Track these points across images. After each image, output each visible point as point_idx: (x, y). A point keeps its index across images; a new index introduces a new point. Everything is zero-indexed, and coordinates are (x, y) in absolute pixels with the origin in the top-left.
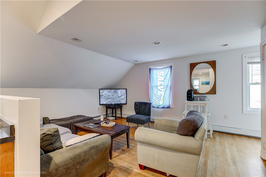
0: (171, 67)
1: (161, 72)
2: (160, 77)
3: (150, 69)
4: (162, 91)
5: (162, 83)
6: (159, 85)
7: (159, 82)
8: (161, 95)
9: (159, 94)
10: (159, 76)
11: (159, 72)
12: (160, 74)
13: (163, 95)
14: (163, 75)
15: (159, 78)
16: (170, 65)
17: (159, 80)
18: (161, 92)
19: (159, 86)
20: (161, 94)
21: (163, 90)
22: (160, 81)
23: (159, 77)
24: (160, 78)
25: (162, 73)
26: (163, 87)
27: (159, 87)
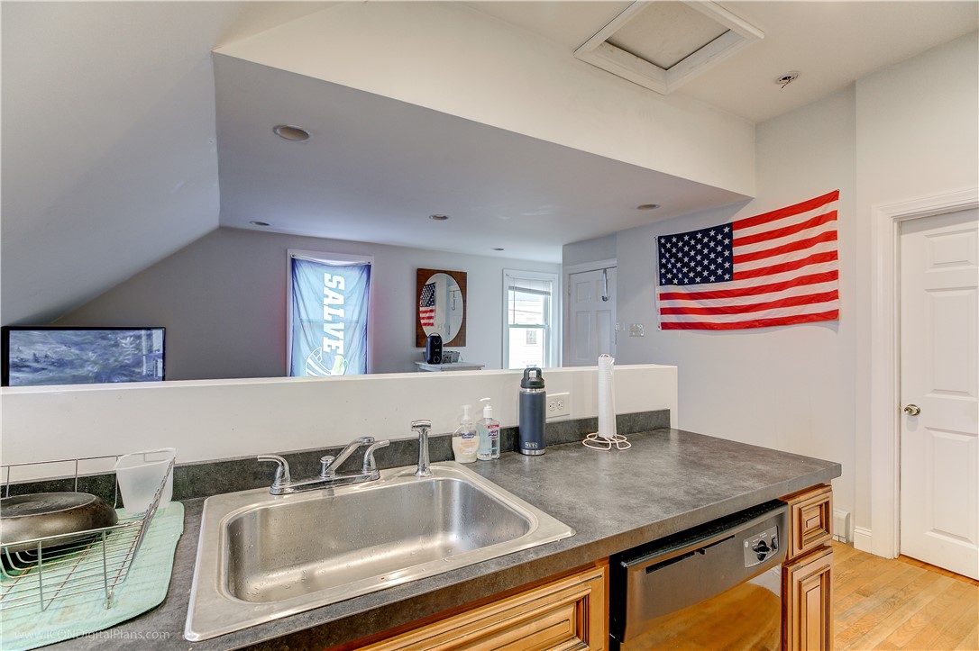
0: (368, 267)
1: (336, 278)
2: (331, 294)
3: (294, 261)
4: (338, 339)
5: (340, 313)
6: (330, 318)
7: (327, 310)
8: (334, 352)
9: (328, 350)
10: (330, 289)
11: (327, 276)
12: (334, 285)
13: (341, 351)
14: (342, 287)
15: (327, 296)
16: (364, 261)
17: (326, 301)
18: (334, 343)
19: (328, 322)
20: (334, 348)
21: (341, 335)
22: (330, 306)
23: (326, 291)
24: (331, 297)
25: (338, 283)
26: (341, 326)
27: (328, 328)
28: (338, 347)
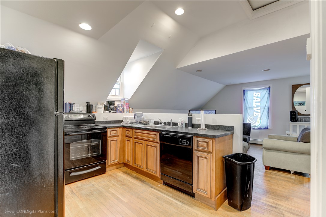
0: (269, 88)
1: (257, 93)
2: (256, 98)
3: (244, 90)
5: (259, 104)
6: (255, 106)
7: (254, 103)
8: (257, 116)
9: (255, 116)
10: (255, 97)
11: (255, 93)
12: (256, 96)
13: (260, 116)
14: (259, 96)
15: (255, 99)
16: (268, 86)
17: (254, 101)
18: (257, 114)
19: (255, 107)
20: (257, 115)
21: (259, 111)
22: (255, 102)
23: (254, 98)
25: (258, 95)
26: (259, 108)
27: (255, 109)
28: (258, 115)
